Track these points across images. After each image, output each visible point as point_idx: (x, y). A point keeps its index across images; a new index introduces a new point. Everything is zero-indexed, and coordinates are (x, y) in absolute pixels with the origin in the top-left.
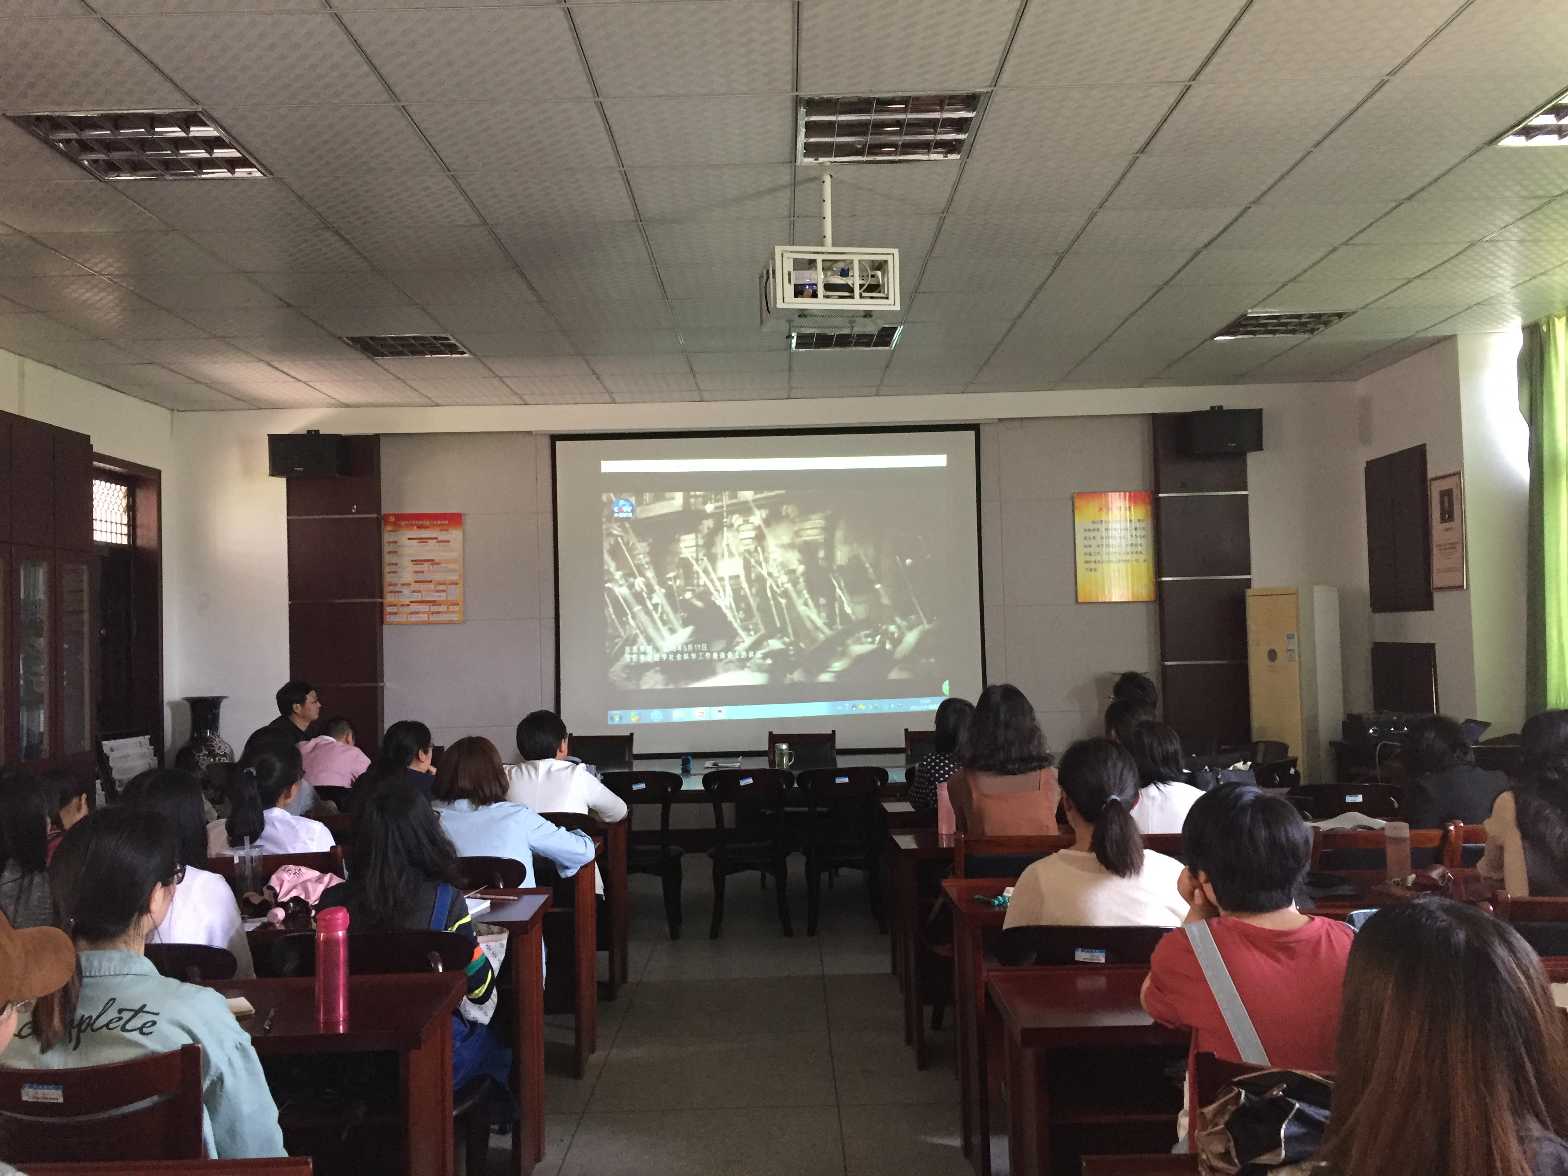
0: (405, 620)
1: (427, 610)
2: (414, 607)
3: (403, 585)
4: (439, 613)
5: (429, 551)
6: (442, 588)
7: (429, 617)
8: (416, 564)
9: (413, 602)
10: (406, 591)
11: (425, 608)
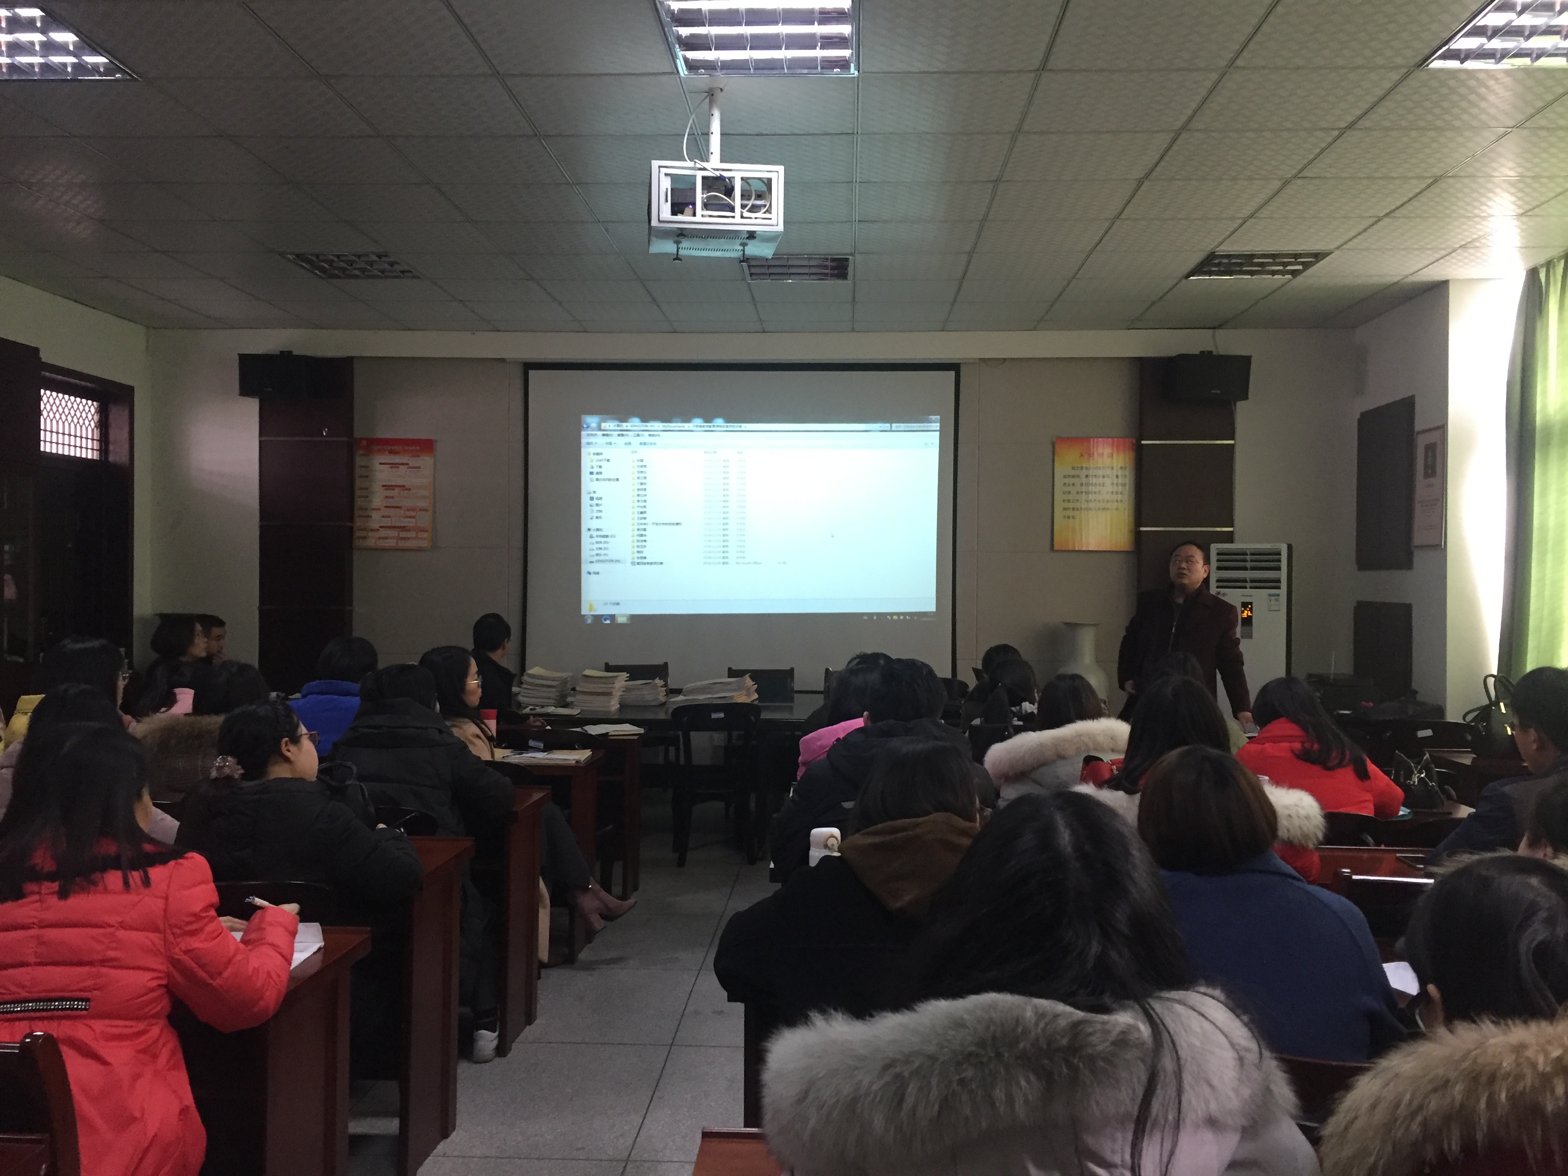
0: (374, 545)
1: (396, 535)
2: (383, 533)
3: (374, 509)
5: (400, 476)
6: (412, 513)
7: (397, 543)
8: (387, 490)
9: (382, 527)
10: (375, 515)
11: (394, 533)
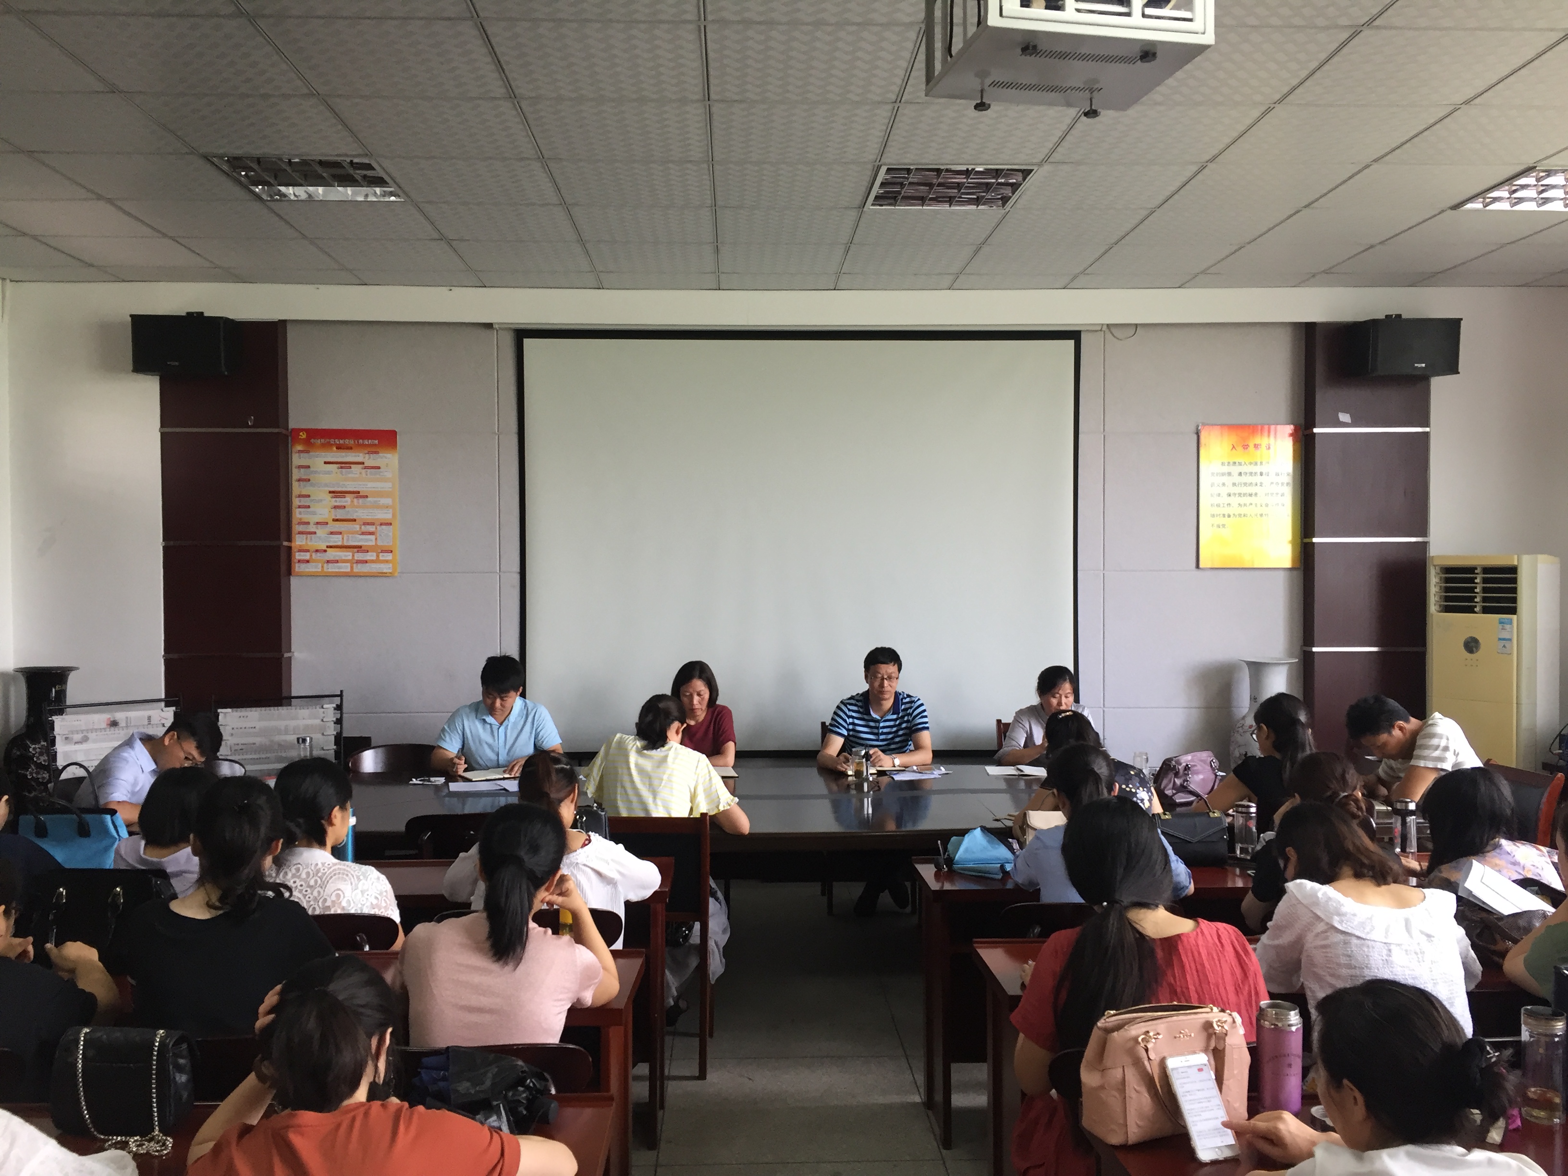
0: (320, 570)
1: (350, 558)
2: (332, 554)
3: (318, 523)
4: (366, 562)
5: (353, 480)
6: (371, 529)
7: (352, 568)
8: (335, 497)
9: (331, 547)
10: (321, 532)
11: (347, 555)
